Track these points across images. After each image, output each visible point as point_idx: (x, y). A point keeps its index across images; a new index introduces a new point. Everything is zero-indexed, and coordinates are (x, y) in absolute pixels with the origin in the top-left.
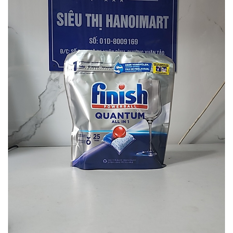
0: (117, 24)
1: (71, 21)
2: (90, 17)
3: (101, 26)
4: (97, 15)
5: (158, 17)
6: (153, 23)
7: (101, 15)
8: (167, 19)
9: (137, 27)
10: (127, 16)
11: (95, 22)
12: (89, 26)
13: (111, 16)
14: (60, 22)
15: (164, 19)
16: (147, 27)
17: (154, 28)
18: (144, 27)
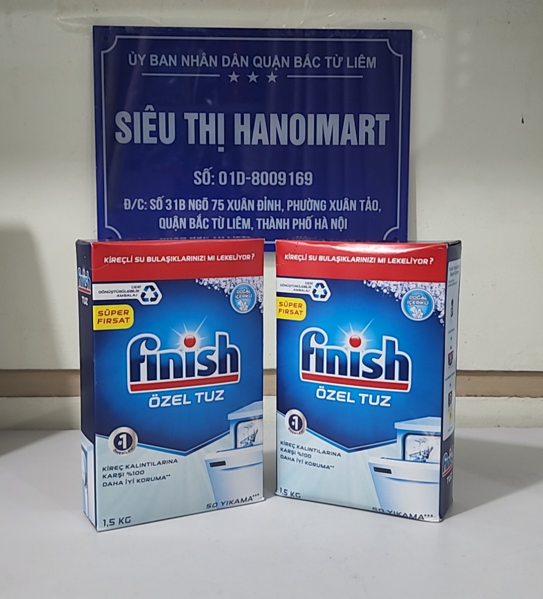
0: (260, 136)
1: (150, 132)
2: (195, 120)
3: (221, 141)
4: (212, 116)
5: (363, 118)
6: (349, 132)
7: (221, 116)
8: (386, 121)
9: (311, 142)
10: (285, 117)
11: (208, 133)
12: (194, 143)
13: (247, 117)
14: (124, 135)
15: (379, 121)
16: (336, 142)
17: (352, 144)
18: (328, 143)
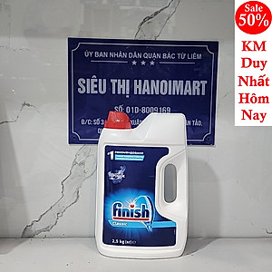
0: (146, 90)
1: (94, 88)
2: (116, 83)
3: (128, 93)
4: (124, 81)
5: (194, 82)
6: (188, 89)
7: (128, 81)
8: (206, 84)
9: (170, 93)
10: (158, 81)
11: (121, 89)
12: (115, 93)
13: (140, 81)
14: (82, 90)
15: (202, 84)
16: (182, 93)
17: (189, 95)
18: (178, 93)
